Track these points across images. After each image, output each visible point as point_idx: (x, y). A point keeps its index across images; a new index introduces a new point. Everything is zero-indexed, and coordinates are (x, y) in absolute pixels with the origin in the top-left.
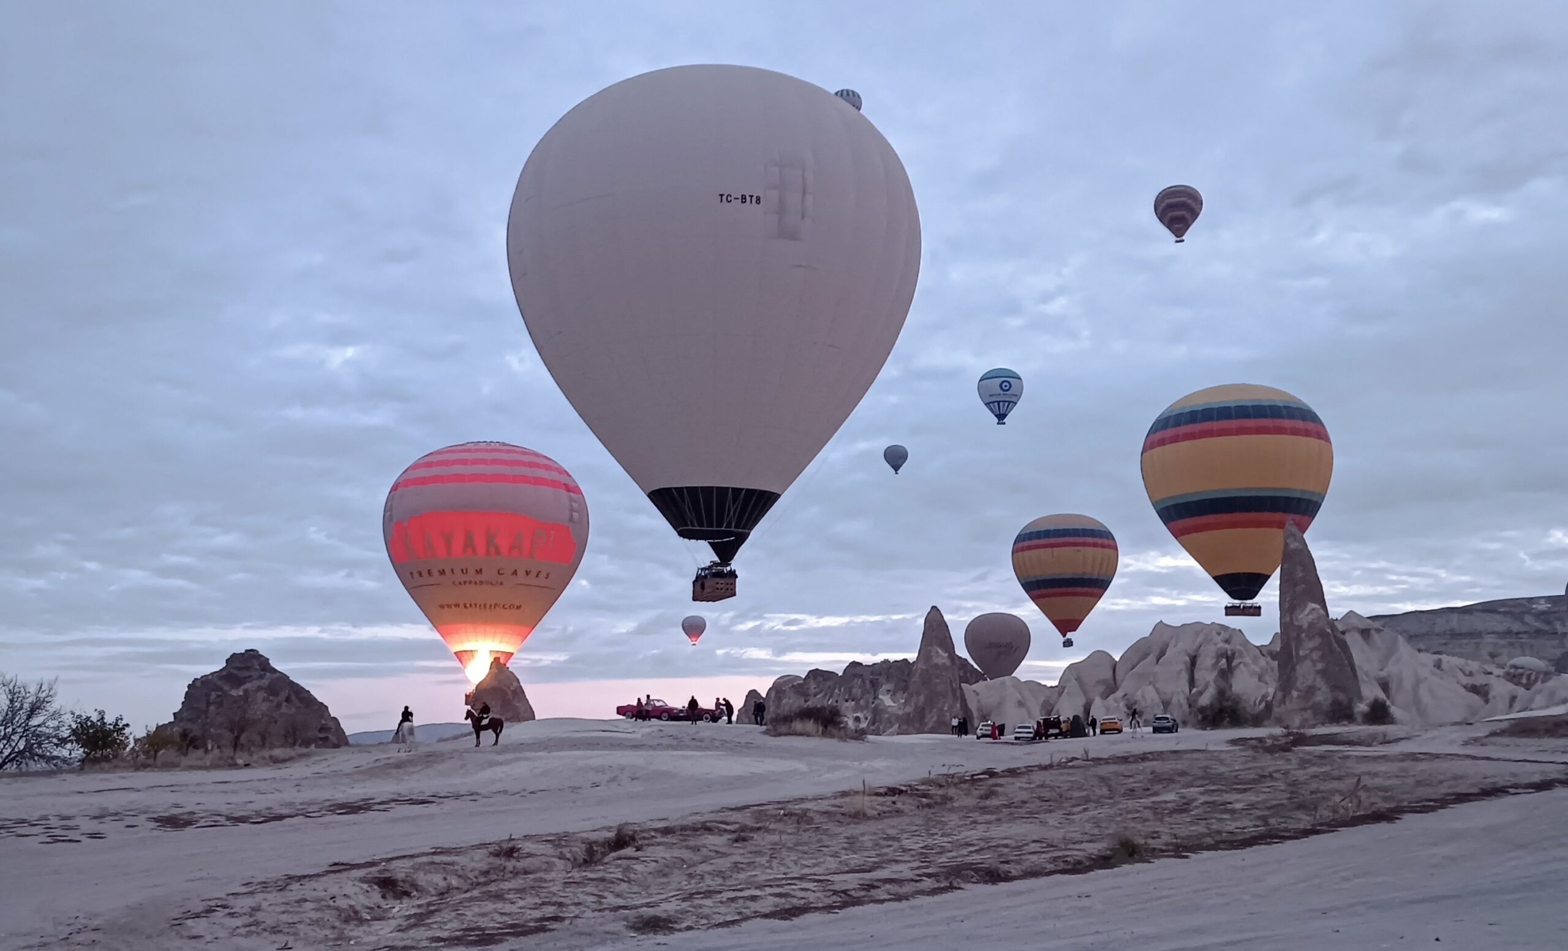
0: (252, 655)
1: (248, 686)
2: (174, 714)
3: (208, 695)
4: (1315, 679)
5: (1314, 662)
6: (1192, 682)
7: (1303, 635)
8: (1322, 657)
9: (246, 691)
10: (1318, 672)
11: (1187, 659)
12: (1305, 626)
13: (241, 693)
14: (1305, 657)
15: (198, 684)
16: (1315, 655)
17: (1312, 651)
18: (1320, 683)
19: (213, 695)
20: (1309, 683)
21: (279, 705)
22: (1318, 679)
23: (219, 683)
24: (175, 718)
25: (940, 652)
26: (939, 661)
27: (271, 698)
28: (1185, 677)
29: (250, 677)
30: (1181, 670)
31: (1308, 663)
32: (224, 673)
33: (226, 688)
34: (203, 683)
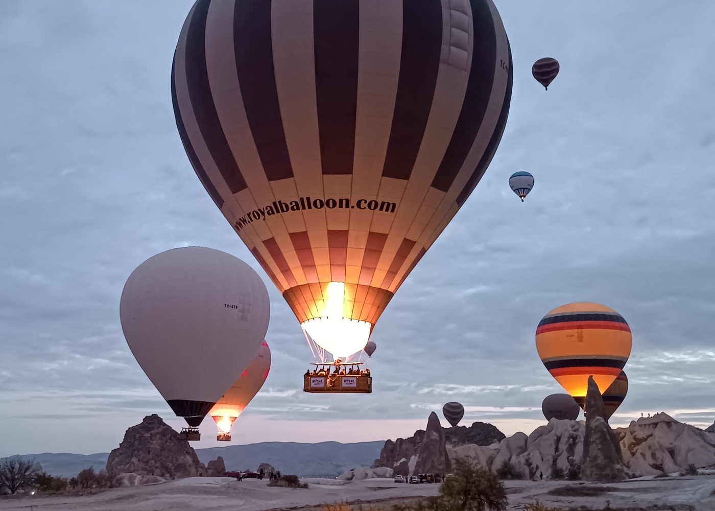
0: (155, 416)
1: (153, 432)
2: (120, 444)
3: (135, 435)
4: (597, 453)
5: (597, 444)
6: (557, 449)
7: (593, 432)
8: (601, 443)
9: (151, 434)
10: (599, 449)
11: (556, 438)
12: (594, 427)
13: (149, 435)
14: (593, 442)
15: (131, 430)
16: (598, 441)
17: (596, 439)
18: (600, 454)
19: (137, 436)
20: (595, 454)
21: (166, 442)
22: (599, 452)
23: (140, 430)
24: (120, 446)
25: (434, 433)
26: (433, 437)
27: (163, 438)
28: (553, 447)
29: (153, 427)
30: (552, 444)
31: (595, 445)
32: (142, 425)
33: (142, 432)
34: (132, 430)
